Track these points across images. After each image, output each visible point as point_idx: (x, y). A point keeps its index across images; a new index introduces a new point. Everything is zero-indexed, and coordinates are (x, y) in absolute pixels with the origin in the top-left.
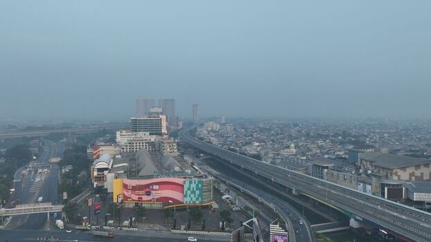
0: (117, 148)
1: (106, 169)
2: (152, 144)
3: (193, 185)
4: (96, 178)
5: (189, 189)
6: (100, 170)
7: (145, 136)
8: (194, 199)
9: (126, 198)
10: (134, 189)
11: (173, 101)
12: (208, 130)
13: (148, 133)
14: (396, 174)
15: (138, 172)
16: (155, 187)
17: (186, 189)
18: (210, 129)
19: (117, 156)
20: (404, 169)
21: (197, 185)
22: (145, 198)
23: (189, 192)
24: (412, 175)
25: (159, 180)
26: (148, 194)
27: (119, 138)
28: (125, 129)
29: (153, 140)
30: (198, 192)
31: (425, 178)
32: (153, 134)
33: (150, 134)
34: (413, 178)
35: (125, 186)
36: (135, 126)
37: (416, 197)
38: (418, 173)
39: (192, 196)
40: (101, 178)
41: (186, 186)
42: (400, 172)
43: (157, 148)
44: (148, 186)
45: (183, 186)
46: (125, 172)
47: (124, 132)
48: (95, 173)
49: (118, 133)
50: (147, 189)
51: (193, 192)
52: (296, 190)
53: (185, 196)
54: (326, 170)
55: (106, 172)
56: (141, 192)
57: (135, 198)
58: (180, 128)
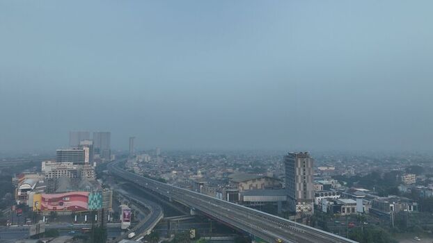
0: (42, 176)
1: (29, 190)
2: (74, 172)
3: (96, 197)
4: (19, 196)
5: (92, 199)
6: (24, 190)
7: (69, 165)
8: (96, 206)
9: (43, 208)
10: (50, 201)
11: (108, 134)
12: (138, 162)
13: (72, 163)
14: (241, 185)
15: (55, 190)
16: (66, 199)
17: (90, 199)
18: (141, 161)
19: (40, 182)
20: (245, 182)
21: (99, 196)
22: (59, 207)
23: (92, 201)
24: (251, 186)
25: (71, 193)
26: (61, 204)
27: (44, 167)
28: (50, 160)
29: (75, 168)
30: (99, 201)
31: (258, 188)
32: (76, 164)
33: (74, 164)
34: (252, 188)
35: (43, 199)
36: (60, 157)
37: (246, 199)
38: (254, 185)
39: (95, 204)
40: (24, 197)
41: (90, 197)
42: (244, 184)
43: (78, 175)
44: (61, 198)
45: (87, 197)
46: (45, 191)
47: (49, 162)
48: (19, 193)
49: (43, 163)
50: (60, 201)
51: (95, 201)
52: (172, 198)
53: (89, 204)
54: (201, 186)
55: (28, 192)
56: (56, 203)
57: (51, 207)
58: (111, 160)
